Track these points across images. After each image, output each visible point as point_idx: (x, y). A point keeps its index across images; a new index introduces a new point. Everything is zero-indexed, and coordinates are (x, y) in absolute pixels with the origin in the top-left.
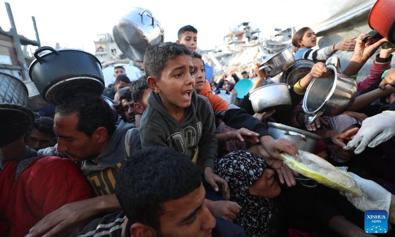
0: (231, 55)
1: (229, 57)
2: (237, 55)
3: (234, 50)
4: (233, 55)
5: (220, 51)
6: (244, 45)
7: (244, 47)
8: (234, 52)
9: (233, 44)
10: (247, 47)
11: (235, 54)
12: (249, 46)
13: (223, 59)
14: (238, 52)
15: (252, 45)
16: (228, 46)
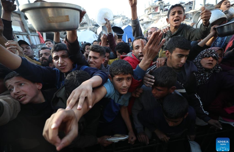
0: (150, 22)
1: (149, 24)
2: (155, 22)
3: (152, 19)
4: (151, 22)
5: (142, 20)
6: (159, 15)
7: (159, 16)
8: (152, 20)
9: (151, 15)
10: (161, 16)
11: (153, 21)
12: (162, 16)
13: (145, 25)
14: (155, 20)
15: (164, 15)
16: (147, 16)
